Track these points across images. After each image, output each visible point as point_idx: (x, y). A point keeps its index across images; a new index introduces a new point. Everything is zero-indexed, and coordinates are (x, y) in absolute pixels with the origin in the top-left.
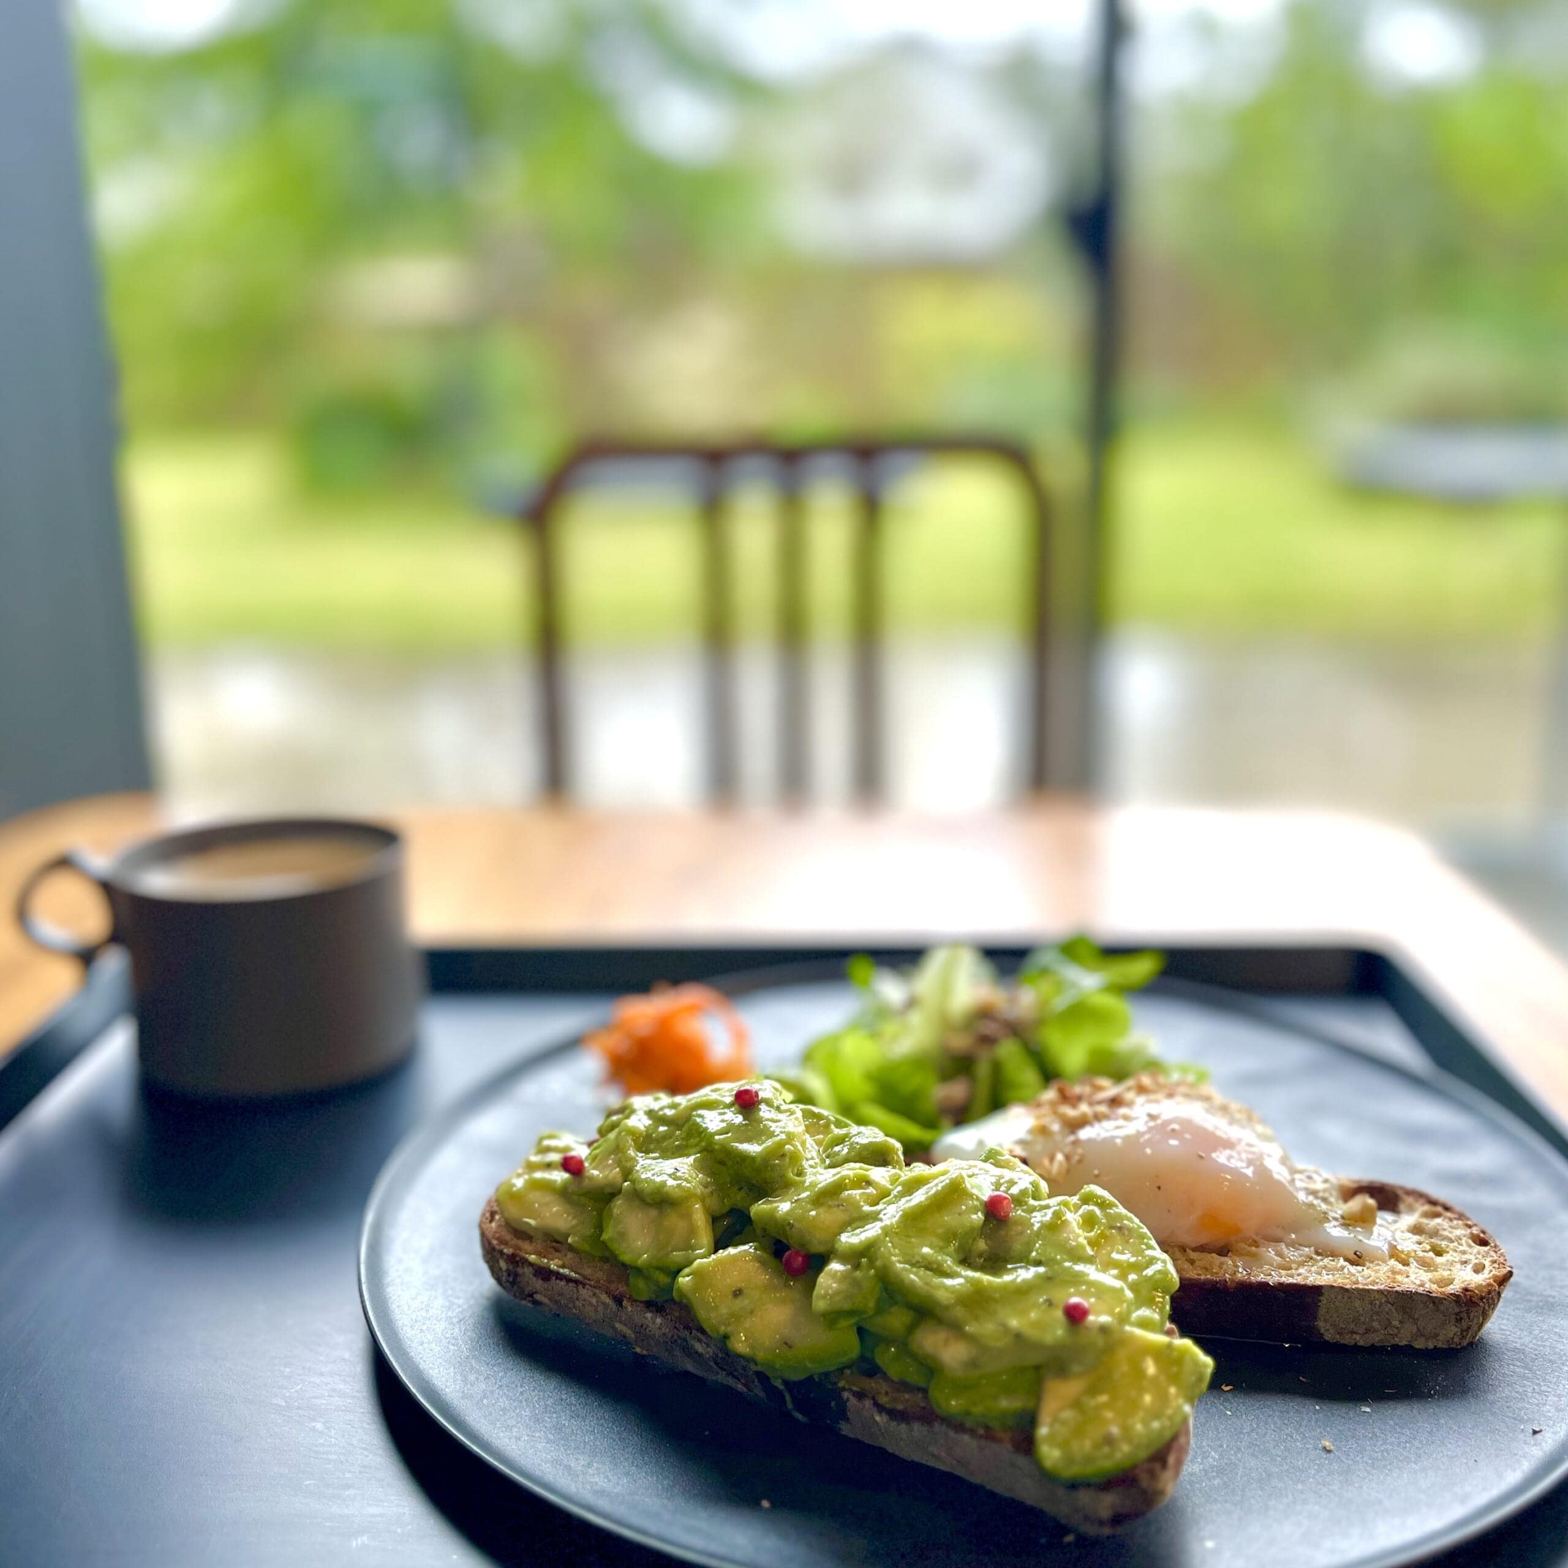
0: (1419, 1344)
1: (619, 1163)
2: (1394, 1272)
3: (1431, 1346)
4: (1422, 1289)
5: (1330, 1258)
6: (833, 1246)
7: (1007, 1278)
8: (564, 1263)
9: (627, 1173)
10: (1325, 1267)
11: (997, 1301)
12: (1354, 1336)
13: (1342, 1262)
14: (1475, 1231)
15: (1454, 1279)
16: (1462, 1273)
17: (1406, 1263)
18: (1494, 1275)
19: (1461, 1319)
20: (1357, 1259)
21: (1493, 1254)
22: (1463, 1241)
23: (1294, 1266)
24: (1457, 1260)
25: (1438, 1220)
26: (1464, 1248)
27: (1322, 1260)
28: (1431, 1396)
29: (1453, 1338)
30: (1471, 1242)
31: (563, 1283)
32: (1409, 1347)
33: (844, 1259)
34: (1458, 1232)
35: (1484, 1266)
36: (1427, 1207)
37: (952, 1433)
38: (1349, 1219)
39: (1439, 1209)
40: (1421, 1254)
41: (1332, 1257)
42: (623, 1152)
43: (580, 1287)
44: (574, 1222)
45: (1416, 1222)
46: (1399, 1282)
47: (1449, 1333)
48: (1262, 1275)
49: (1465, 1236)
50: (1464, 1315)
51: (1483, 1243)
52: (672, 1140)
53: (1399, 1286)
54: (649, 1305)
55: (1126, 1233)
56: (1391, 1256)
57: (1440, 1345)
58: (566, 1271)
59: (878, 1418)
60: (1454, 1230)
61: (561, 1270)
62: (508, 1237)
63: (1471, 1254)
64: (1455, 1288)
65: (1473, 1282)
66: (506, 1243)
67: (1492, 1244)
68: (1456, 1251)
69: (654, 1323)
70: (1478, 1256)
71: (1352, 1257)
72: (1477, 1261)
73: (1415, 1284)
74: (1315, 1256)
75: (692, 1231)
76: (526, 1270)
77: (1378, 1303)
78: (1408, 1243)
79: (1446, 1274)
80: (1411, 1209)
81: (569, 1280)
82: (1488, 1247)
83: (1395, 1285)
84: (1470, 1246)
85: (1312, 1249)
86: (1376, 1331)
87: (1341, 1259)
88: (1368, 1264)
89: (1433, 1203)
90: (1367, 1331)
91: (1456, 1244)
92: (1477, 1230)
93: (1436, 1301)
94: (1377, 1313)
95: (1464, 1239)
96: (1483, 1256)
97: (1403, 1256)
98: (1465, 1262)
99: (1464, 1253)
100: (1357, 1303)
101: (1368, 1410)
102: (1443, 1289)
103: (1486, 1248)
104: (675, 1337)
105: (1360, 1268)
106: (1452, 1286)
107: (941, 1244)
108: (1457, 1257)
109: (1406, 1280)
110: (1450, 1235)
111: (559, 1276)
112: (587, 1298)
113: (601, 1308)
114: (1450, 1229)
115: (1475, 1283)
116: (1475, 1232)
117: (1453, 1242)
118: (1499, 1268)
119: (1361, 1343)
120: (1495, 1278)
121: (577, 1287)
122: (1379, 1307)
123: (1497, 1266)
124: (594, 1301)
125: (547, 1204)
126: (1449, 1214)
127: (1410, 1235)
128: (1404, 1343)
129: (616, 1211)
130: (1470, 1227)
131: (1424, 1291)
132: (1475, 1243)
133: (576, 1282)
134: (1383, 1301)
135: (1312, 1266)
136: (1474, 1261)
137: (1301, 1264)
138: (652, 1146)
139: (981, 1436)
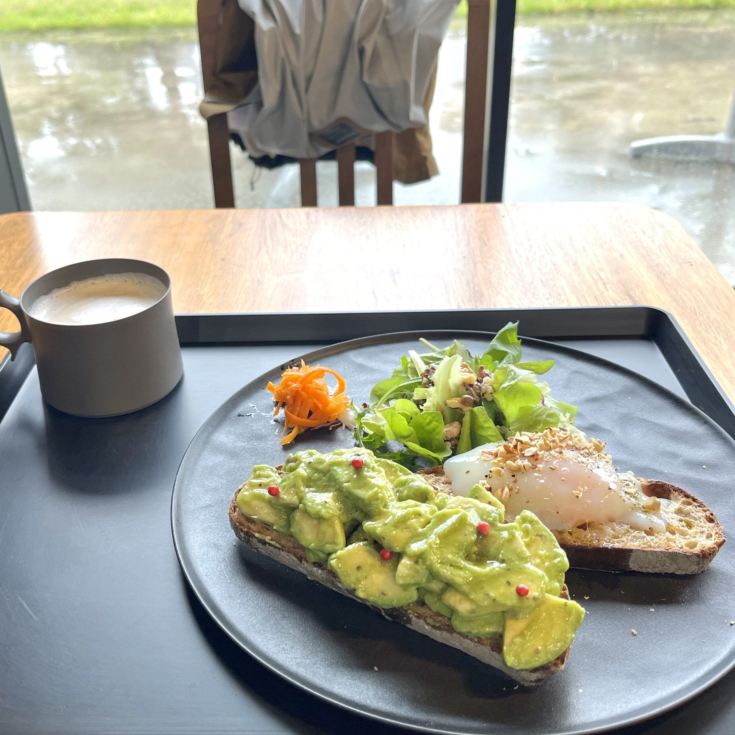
0: (678, 573)
1: (297, 494)
2: (668, 540)
3: (683, 573)
4: (682, 550)
5: (638, 531)
6: (405, 550)
7: (488, 569)
8: (272, 538)
9: (301, 500)
10: (635, 537)
11: (484, 582)
12: (647, 569)
13: (643, 534)
14: (708, 513)
15: (697, 544)
16: (701, 539)
17: (673, 533)
18: (716, 542)
19: (699, 564)
20: (650, 532)
21: (716, 528)
22: (702, 520)
23: (620, 536)
24: (698, 531)
25: (690, 507)
26: (702, 524)
27: (633, 532)
28: (684, 602)
29: (694, 571)
30: (705, 520)
31: (272, 548)
32: (673, 574)
33: (410, 557)
34: (699, 514)
35: (712, 535)
36: (684, 499)
37: (461, 638)
38: (647, 508)
39: (690, 500)
40: (681, 528)
41: (638, 530)
42: (298, 488)
43: (281, 551)
44: (276, 518)
45: (679, 507)
46: (671, 546)
47: (694, 569)
48: (605, 543)
49: (702, 517)
50: (701, 562)
51: (711, 520)
52: (321, 481)
53: (671, 549)
54: (314, 564)
55: (544, 538)
56: (667, 531)
57: (688, 573)
58: (273, 543)
59: (426, 627)
60: (697, 513)
61: (271, 542)
62: (244, 521)
63: (705, 527)
64: (697, 550)
65: (706, 546)
66: (243, 525)
67: (716, 522)
68: (698, 526)
69: (318, 572)
70: (709, 529)
71: (648, 529)
72: (708, 532)
73: (678, 547)
74: (630, 530)
75: (335, 534)
76: (254, 539)
77: (660, 557)
78: (675, 521)
79: (693, 540)
80: (677, 499)
81: (275, 547)
82: (714, 524)
83: (669, 548)
84: (705, 523)
85: (629, 526)
86: (658, 567)
87: (643, 532)
88: (656, 534)
89: (687, 496)
90: (654, 567)
91: (698, 521)
92: (709, 514)
93: (689, 557)
94: (659, 561)
95: (702, 518)
96: (711, 529)
97: (672, 528)
98: (702, 532)
99: (702, 527)
100: (650, 556)
101: (653, 610)
102: (692, 550)
103: (713, 524)
104: (328, 579)
105: (652, 537)
106: (696, 548)
107: (457, 551)
108: (699, 529)
109: (674, 545)
110: (695, 516)
111: (270, 544)
112: (284, 556)
113: (291, 561)
114: (695, 513)
115: (708, 546)
116: (708, 515)
117: (697, 520)
118: (719, 537)
119: (650, 572)
120: (716, 543)
121: (279, 551)
122: (661, 558)
123: (718, 536)
124: (288, 557)
125: (262, 508)
126: (695, 504)
127: (675, 515)
128: (671, 572)
129: (297, 518)
130: (705, 511)
131: (683, 551)
132: (708, 521)
133: (279, 549)
134: (663, 556)
135: (629, 536)
136: (707, 532)
137: (624, 534)
138: (312, 484)
139: (476, 642)
